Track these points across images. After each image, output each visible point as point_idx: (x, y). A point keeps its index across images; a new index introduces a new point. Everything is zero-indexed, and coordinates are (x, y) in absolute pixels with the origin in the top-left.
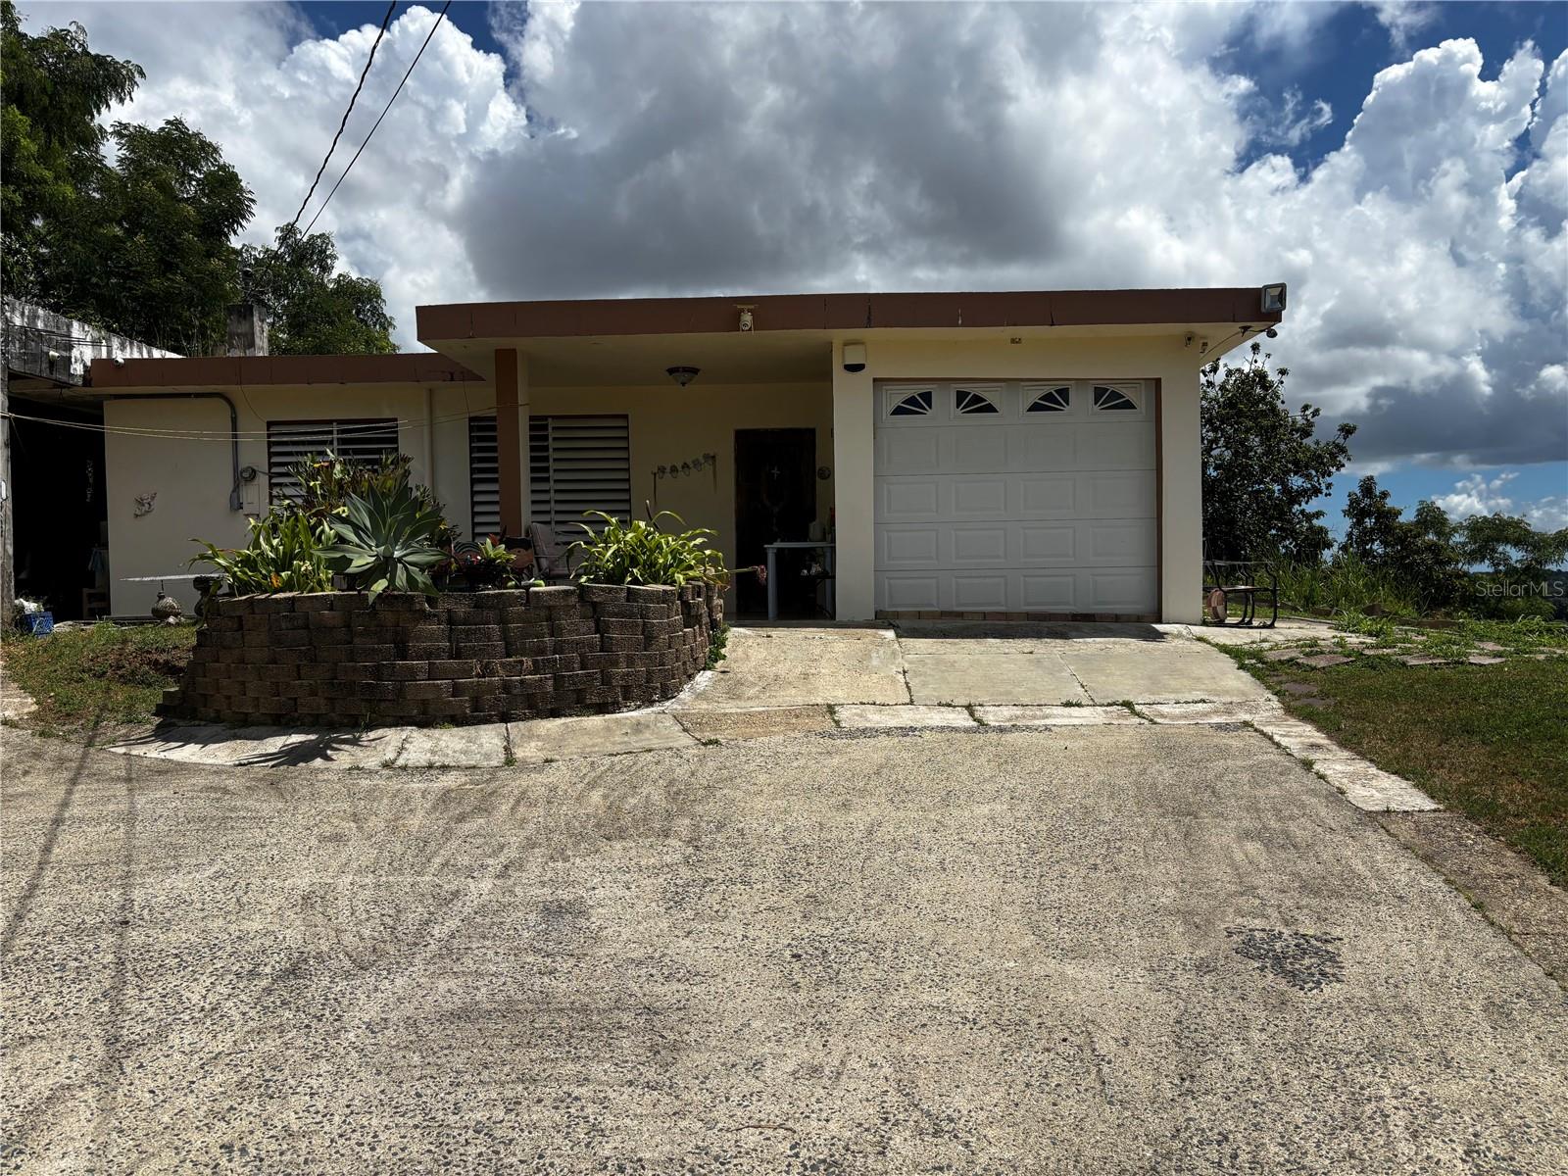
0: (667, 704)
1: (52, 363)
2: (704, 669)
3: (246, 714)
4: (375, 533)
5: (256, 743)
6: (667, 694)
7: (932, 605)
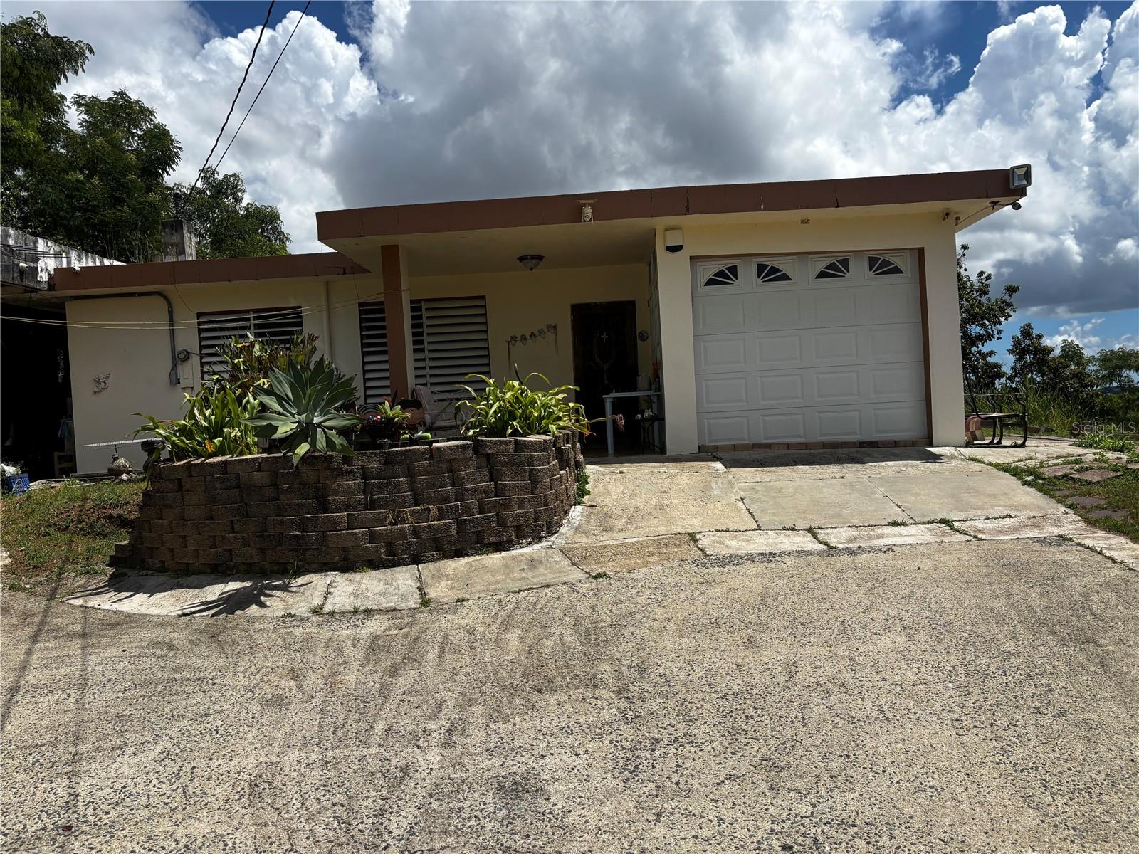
0: (553, 538)
1: (22, 272)
2: (575, 505)
3: (188, 564)
4: (297, 402)
5: (197, 591)
6: (551, 530)
7: (745, 440)
